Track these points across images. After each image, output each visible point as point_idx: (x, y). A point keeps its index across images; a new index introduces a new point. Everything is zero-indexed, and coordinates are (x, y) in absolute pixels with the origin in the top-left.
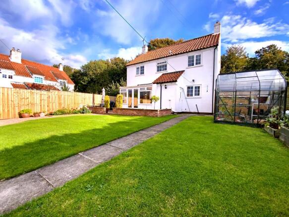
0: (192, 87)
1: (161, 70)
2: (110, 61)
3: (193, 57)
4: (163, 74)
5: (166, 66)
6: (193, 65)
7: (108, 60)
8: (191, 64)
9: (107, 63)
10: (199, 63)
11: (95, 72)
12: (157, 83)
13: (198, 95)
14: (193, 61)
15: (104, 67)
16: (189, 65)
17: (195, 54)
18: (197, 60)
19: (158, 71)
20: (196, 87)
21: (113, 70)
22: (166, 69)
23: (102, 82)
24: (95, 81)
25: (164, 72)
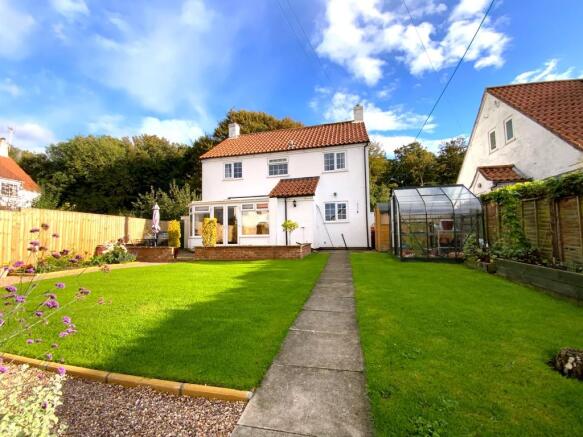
0: (333, 205)
1: (276, 173)
2: (131, 140)
3: (332, 155)
4: (282, 181)
5: (286, 166)
6: (332, 168)
7: (126, 140)
8: (329, 166)
9: (124, 144)
10: (343, 166)
11: (89, 161)
12: (278, 197)
13: (344, 217)
14: (332, 162)
15: (118, 153)
16: (327, 168)
17: (335, 151)
18: (338, 161)
19: (271, 173)
20: (339, 206)
21: (140, 161)
22: (286, 172)
23: (112, 186)
24: (91, 184)
25: (284, 177)
